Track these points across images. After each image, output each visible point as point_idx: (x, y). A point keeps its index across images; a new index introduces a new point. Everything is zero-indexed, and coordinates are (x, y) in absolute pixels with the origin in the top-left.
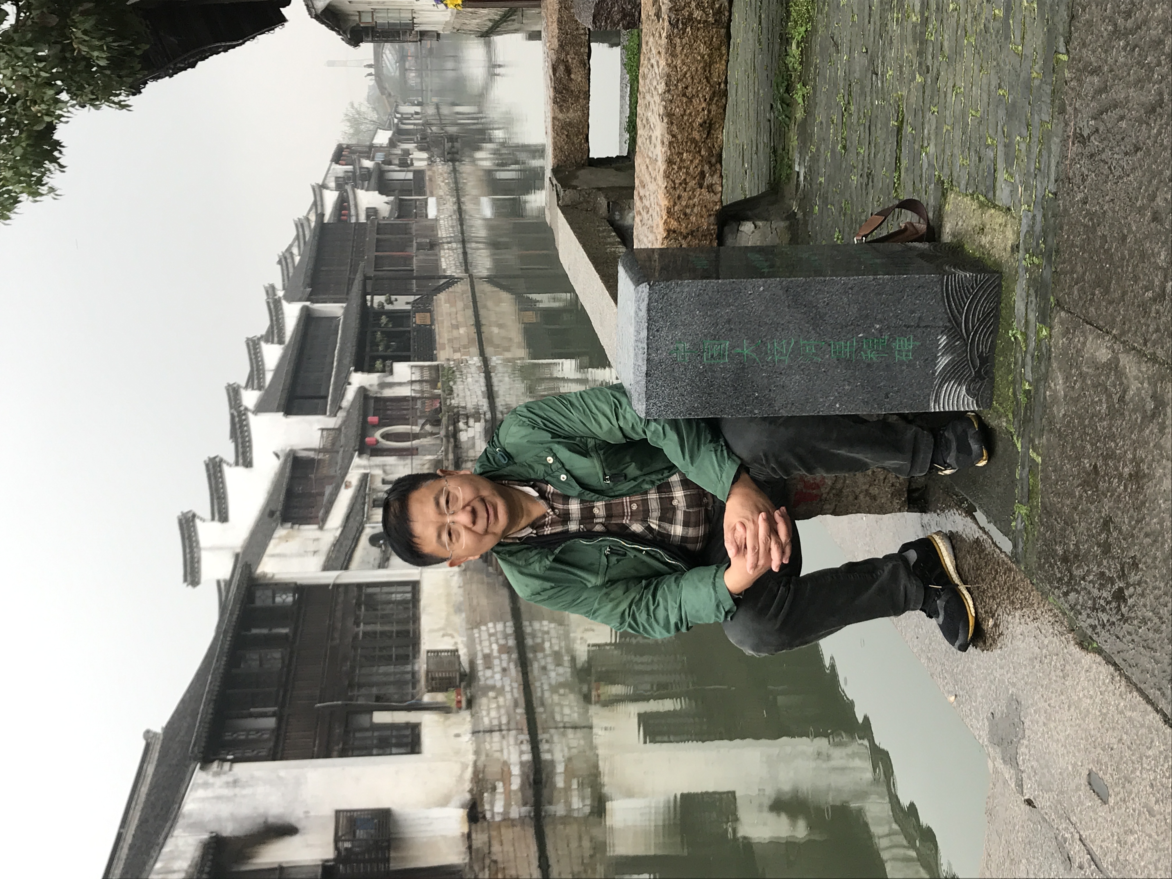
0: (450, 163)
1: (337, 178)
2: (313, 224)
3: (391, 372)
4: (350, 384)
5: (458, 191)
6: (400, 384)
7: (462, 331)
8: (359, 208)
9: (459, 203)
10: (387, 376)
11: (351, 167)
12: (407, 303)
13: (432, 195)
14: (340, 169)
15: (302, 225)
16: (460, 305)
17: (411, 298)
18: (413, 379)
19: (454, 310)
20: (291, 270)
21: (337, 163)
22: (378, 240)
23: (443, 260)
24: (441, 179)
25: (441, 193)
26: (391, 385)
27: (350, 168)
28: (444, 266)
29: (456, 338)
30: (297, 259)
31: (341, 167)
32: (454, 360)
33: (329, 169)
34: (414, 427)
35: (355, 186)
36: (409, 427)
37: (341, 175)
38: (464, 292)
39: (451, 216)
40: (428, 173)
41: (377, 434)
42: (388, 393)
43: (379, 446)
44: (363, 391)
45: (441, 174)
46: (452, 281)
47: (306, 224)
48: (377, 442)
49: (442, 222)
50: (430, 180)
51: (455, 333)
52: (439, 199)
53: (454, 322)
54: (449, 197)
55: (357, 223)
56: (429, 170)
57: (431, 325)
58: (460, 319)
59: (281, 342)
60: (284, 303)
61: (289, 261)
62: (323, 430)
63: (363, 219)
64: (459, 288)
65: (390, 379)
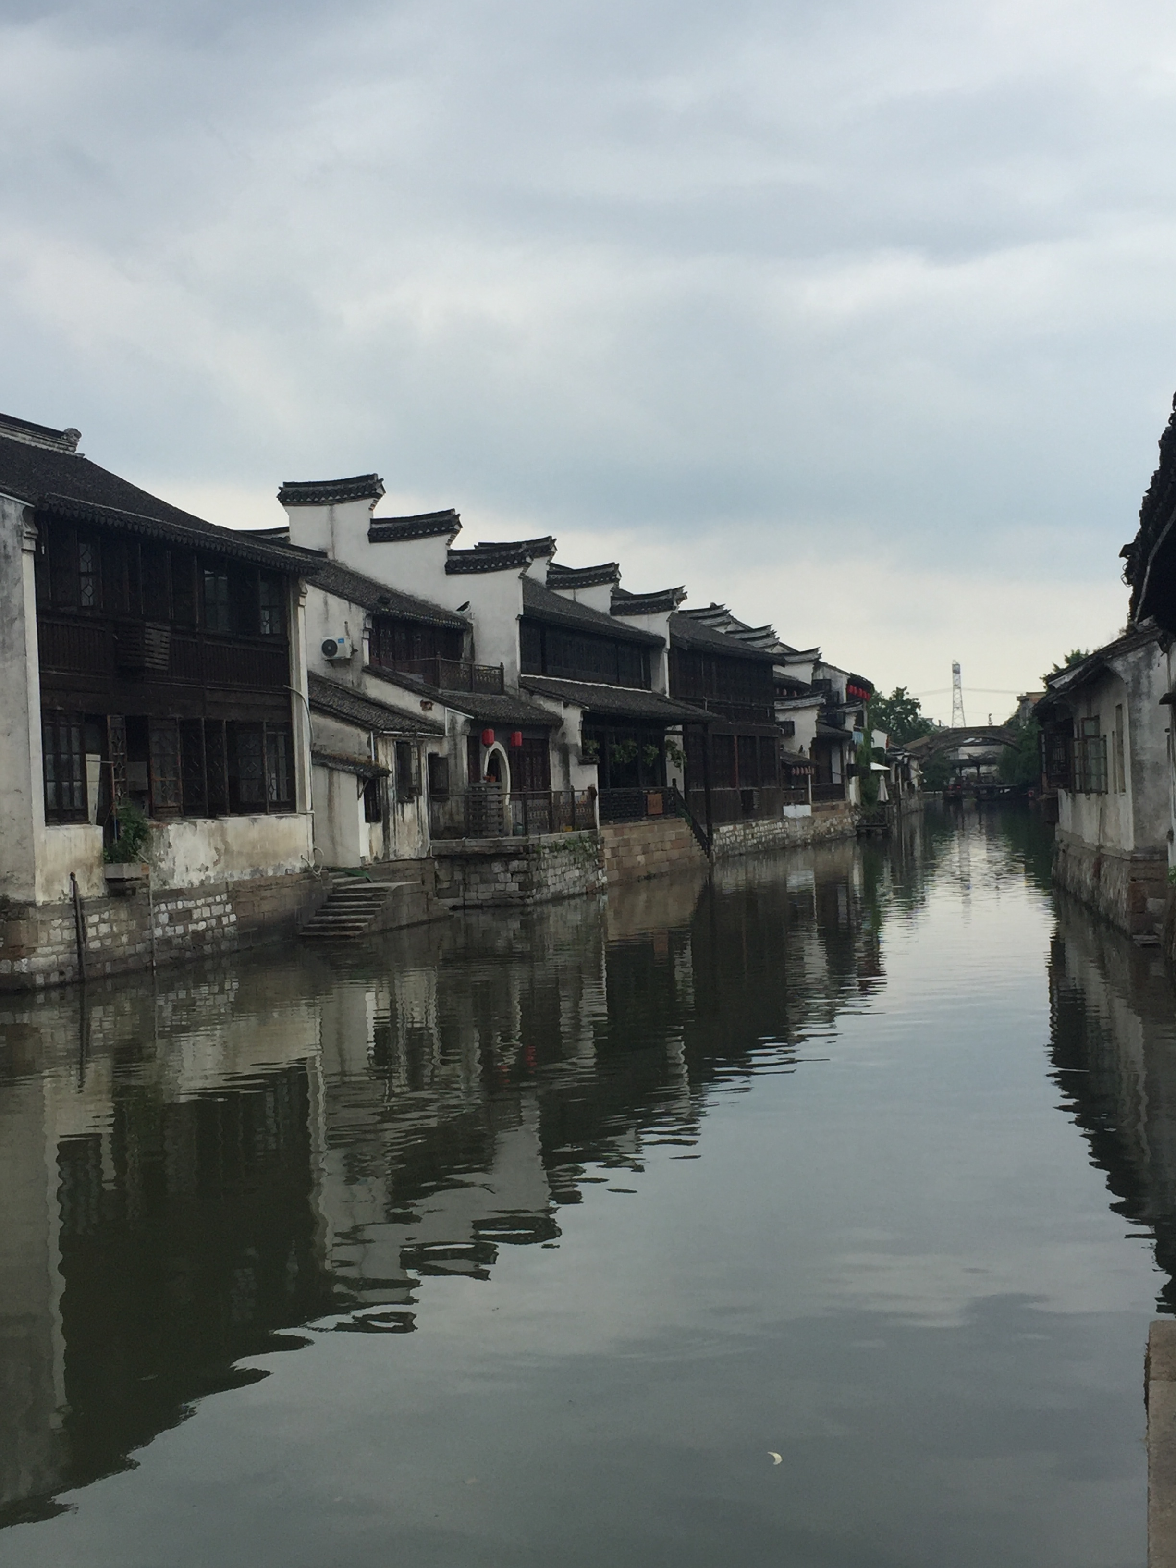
0: (856, 833)
1: (828, 682)
2: (768, 650)
3: (582, 763)
4: (566, 706)
5: (820, 842)
6: (567, 775)
7: (641, 858)
8: (791, 713)
9: (805, 845)
10: (577, 755)
11: (845, 701)
12: (674, 781)
13: (814, 810)
14: (841, 685)
15: (767, 636)
16: (675, 854)
17: (681, 787)
18: (576, 794)
19: (668, 846)
20: (707, 622)
21: (849, 680)
22: (753, 738)
23: (731, 827)
24: (835, 822)
25: (818, 822)
26: (565, 763)
27: (844, 698)
28: (724, 829)
29: (630, 850)
30: (722, 630)
31: (844, 687)
32: (602, 850)
33: (840, 671)
34: (508, 796)
35: (822, 707)
36: (509, 791)
37: (835, 687)
38: (691, 858)
39: (788, 836)
40: (841, 804)
41: (497, 745)
42: (554, 758)
43: (482, 748)
44: (558, 722)
45: (841, 821)
46: (706, 842)
47: (769, 641)
48: (488, 746)
49: (780, 824)
50: (833, 808)
51: (638, 849)
52: (810, 820)
53: (652, 846)
54: (812, 832)
55: (773, 710)
56: (845, 805)
57: (647, 815)
58: (657, 855)
59: (614, 610)
60: (668, 614)
61: (719, 620)
62: (501, 669)
63: (781, 718)
64: (697, 850)
65: (573, 760)
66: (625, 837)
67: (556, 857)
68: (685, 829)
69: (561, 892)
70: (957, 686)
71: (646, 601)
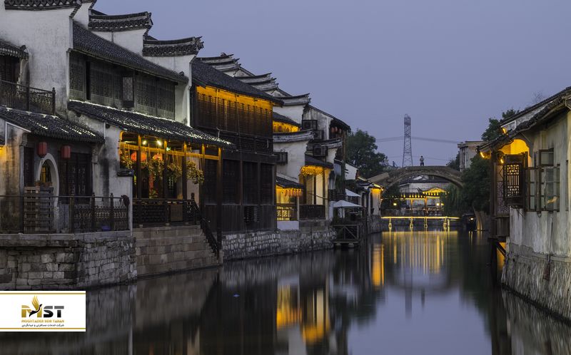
0: (332, 246)
1: (316, 122)
2: (269, 93)
3: (120, 175)
4: (108, 127)
5: (305, 252)
6: (106, 184)
7: (164, 257)
8: (287, 145)
9: (293, 254)
10: (116, 169)
11: (328, 138)
12: (193, 195)
13: (301, 225)
14: (326, 124)
15: (268, 82)
16: (191, 255)
17: (197, 200)
18: (114, 200)
19: (186, 248)
20: (220, 68)
21: (332, 122)
22: (255, 164)
23: (235, 236)
24: (317, 236)
25: (303, 236)
26: (106, 174)
27: (327, 137)
28: (230, 237)
29: (156, 250)
30: (231, 74)
31: (328, 127)
32: (134, 248)
33: (325, 114)
34: (57, 199)
35: (311, 142)
36: (57, 195)
37: (320, 127)
38: (204, 259)
39: (280, 246)
40: (322, 222)
41: (49, 156)
42: (97, 170)
43: (36, 157)
44: (100, 140)
45: (322, 236)
46: (216, 246)
47: (270, 86)
48: (42, 156)
49: (274, 236)
50: (316, 224)
51: (161, 249)
52: (299, 233)
53: (173, 248)
54: (299, 243)
55: (272, 143)
56: (325, 222)
57: (170, 221)
58: (177, 255)
59: (146, 52)
60: (191, 57)
61: (230, 66)
62: (53, 93)
63: (277, 149)
64: (208, 253)
65: (112, 172)
66: (153, 239)
67: (97, 252)
68: (200, 235)
69: (99, 281)
70: (407, 135)
71: (173, 45)
